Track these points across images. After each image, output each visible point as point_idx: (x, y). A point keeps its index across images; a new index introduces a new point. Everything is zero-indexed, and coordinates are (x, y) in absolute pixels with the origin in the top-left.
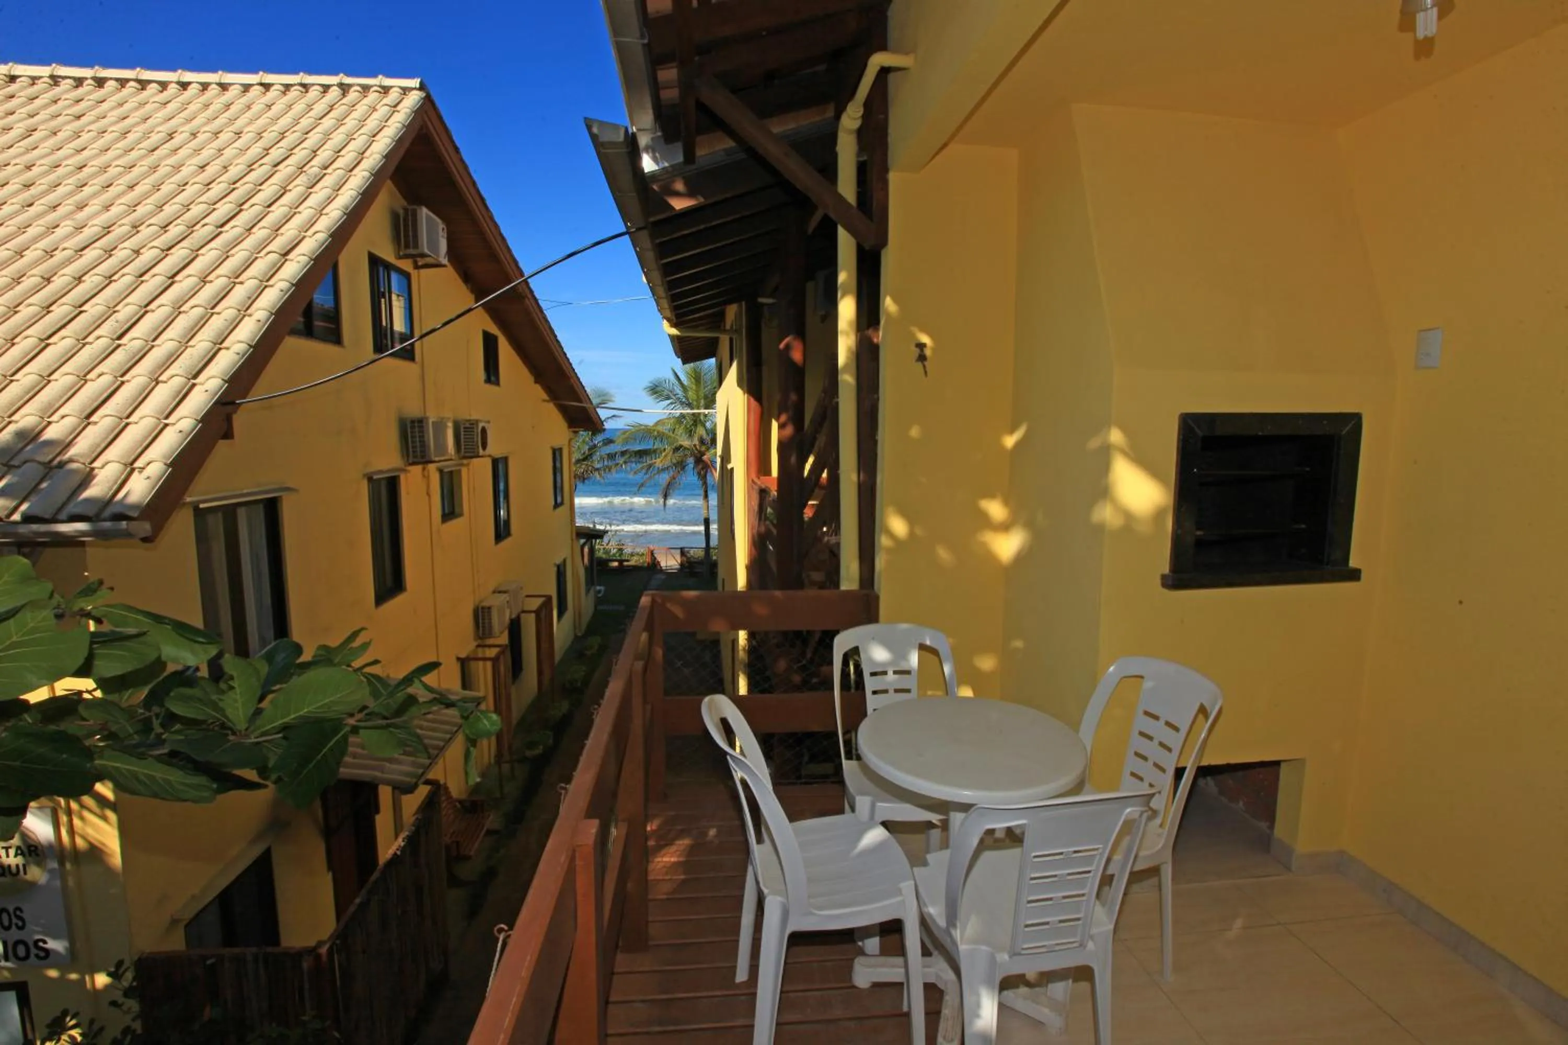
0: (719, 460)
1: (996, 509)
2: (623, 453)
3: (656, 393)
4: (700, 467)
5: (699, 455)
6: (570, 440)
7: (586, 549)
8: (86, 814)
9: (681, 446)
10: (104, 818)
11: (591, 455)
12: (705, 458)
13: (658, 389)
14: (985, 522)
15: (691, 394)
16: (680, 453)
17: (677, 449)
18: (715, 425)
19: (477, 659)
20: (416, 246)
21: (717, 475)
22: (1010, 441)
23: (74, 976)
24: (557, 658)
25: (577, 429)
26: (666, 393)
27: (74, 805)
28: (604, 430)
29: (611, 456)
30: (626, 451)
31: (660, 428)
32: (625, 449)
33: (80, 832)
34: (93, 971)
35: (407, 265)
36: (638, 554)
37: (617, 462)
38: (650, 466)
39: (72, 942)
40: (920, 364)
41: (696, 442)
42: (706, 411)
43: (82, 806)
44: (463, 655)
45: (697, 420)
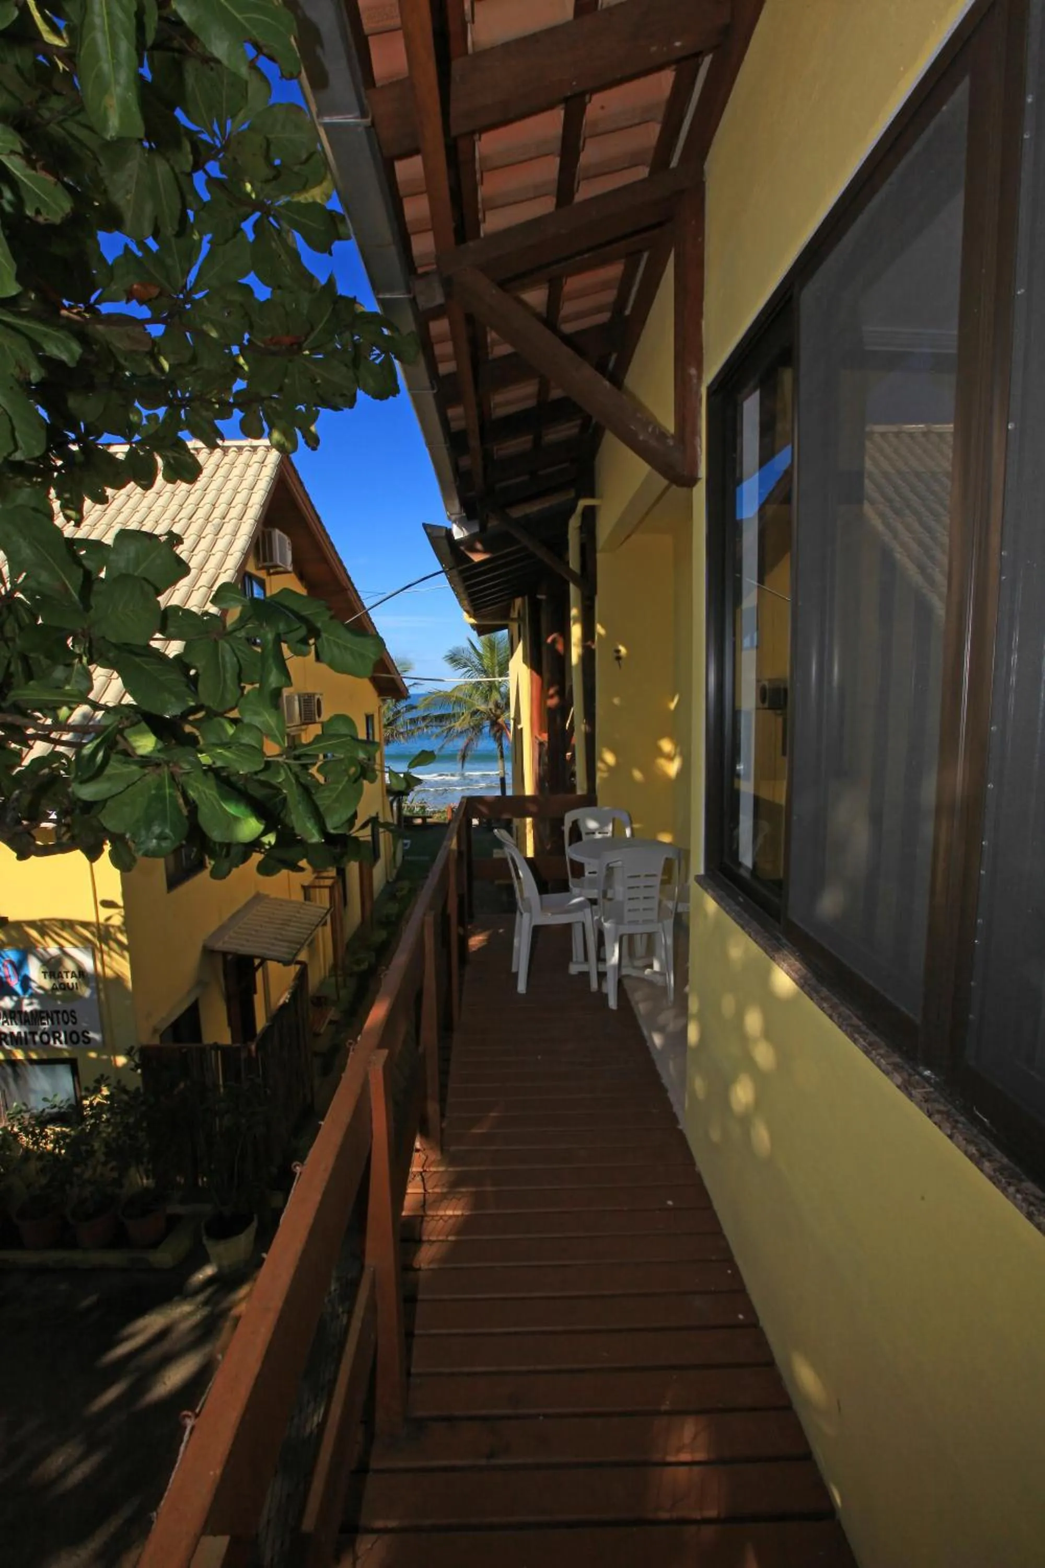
0: (512, 722)
1: (667, 746)
2: (424, 718)
3: (455, 661)
4: (496, 729)
5: (494, 718)
6: (380, 707)
7: (395, 804)
8: (113, 954)
9: (478, 710)
10: (123, 957)
11: (395, 720)
12: (500, 720)
13: (457, 657)
14: (660, 753)
15: (486, 662)
16: (477, 717)
17: (475, 713)
18: (509, 690)
19: (315, 887)
20: (271, 560)
21: (511, 735)
22: (672, 706)
23: (105, 1057)
24: (376, 896)
25: (385, 697)
26: (463, 661)
27: (105, 948)
28: (409, 697)
29: (413, 721)
30: (426, 716)
31: (456, 694)
32: (425, 714)
33: (108, 964)
34: (116, 1053)
35: (262, 574)
36: (439, 812)
37: (419, 725)
38: (450, 729)
39: (103, 1037)
40: (616, 662)
41: (491, 706)
42: (500, 679)
43: (111, 949)
44: (306, 884)
45: (492, 686)
